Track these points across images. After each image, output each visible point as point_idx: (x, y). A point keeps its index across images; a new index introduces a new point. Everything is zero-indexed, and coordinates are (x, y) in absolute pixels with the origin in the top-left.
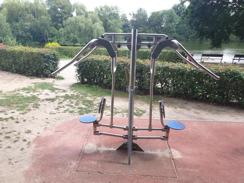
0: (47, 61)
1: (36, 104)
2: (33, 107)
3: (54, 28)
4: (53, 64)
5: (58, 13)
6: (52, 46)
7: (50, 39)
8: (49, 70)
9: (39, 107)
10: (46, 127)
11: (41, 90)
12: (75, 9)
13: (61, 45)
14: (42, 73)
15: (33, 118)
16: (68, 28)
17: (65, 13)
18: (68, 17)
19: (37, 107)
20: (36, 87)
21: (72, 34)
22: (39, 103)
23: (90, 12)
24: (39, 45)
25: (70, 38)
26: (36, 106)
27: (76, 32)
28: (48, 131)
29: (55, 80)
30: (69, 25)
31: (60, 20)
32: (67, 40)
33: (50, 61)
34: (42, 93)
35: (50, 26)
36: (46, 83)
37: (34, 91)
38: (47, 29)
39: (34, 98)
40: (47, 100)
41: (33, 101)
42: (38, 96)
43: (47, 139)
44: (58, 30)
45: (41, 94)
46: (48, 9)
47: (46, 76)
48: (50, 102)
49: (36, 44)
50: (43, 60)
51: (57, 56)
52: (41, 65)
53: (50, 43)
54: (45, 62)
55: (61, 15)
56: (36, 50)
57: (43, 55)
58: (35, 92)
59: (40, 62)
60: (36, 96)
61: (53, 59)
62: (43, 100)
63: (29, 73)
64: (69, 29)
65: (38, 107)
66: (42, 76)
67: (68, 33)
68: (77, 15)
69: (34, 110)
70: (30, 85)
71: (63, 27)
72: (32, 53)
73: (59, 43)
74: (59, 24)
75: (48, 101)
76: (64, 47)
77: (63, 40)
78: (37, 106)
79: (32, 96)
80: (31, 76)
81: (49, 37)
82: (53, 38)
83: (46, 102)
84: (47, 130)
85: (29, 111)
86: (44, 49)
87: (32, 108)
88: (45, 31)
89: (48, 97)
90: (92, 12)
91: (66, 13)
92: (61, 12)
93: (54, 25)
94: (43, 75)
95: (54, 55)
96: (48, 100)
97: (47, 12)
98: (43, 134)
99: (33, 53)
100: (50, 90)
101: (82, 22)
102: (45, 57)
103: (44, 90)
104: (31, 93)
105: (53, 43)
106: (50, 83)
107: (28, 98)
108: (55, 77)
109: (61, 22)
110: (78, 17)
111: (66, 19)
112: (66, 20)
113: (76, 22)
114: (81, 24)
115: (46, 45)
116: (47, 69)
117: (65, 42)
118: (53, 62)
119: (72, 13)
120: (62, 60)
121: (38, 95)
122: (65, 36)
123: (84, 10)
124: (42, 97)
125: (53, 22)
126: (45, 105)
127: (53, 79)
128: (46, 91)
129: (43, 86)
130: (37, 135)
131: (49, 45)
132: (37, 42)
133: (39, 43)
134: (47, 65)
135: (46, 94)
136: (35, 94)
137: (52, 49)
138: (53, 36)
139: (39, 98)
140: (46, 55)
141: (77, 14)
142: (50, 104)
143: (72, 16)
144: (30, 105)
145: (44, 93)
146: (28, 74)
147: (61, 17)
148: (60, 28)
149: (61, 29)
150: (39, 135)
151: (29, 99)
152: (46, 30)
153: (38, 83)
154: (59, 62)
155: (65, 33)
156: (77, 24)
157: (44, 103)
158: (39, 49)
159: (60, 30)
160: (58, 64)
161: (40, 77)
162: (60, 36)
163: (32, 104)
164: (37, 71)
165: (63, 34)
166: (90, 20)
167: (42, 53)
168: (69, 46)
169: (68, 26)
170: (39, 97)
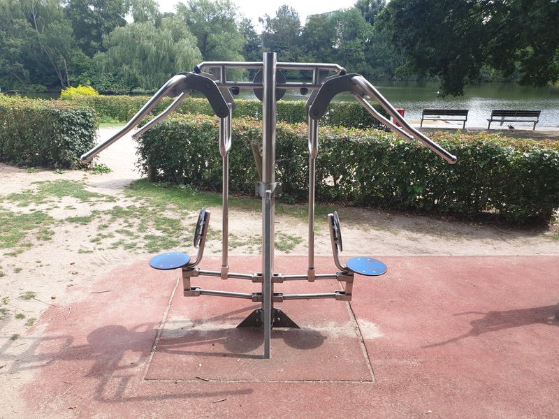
0: (68, 130)
1: (46, 232)
2: (38, 238)
3: (80, 52)
4: (82, 136)
5: (91, 15)
6: (79, 95)
7: (73, 78)
8: (72, 150)
9: (53, 237)
10: (71, 283)
11: (56, 199)
12: (131, 8)
13: (101, 93)
14: (57, 158)
15: (39, 264)
16: (116, 52)
17: (107, 17)
18: (114, 26)
19: (46, 239)
20: (43, 191)
21: (126, 67)
22: (52, 228)
23: (166, 15)
24: (45, 92)
25: (122, 75)
26: (44, 235)
27: (135, 61)
28: (77, 293)
29: (87, 174)
30: (117, 45)
31: (94, 33)
32: (113, 82)
33: (74, 130)
34: (59, 205)
35: (72, 47)
36: (66, 182)
37: (39, 200)
38: (64, 56)
39: (39, 217)
40: (71, 220)
41: (37, 223)
42: (49, 211)
43: (76, 311)
44: (92, 57)
45: (57, 207)
46: (64, 6)
47: (67, 166)
48: (78, 225)
49: (38, 90)
50: (58, 128)
51: (90, 117)
52: (53, 139)
53: (72, 88)
54: (62, 131)
55: (96, 19)
56: (38, 104)
57: (57, 114)
58: (41, 203)
59: (50, 133)
60: (44, 212)
61: (82, 125)
62: (62, 221)
63: (24, 158)
64: (117, 55)
65: (50, 239)
66: (56, 165)
67: (116, 63)
68: (135, 22)
69: (41, 245)
70: (30, 188)
71: (103, 50)
72: (29, 112)
73: (95, 88)
74: (93, 43)
75: (74, 224)
76: (108, 96)
77: (104, 79)
78: (46, 236)
79: (33, 212)
80: (30, 165)
81: (70, 73)
82: (80, 77)
83: (70, 227)
84: (75, 289)
85: (28, 248)
86: (59, 102)
87: (34, 241)
88: (59, 59)
89: (72, 214)
90: (171, 15)
91: (110, 17)
92: (96, 14)
93: (81, 46)
94: (60, 162)
95: (84, 115)
96: (73, 222)
97: (62, 14)
98: (65, 299)
99: (32, 110)
100: (77, 197)
101: (149, 38)
102: (62, 121)
103: (63, 198)
104: (32, 206)
105: (80, 88)
106: (76, 182)
107: (24, 218)
108: (89, 166)
109: (98, 38)
110: (138, 26)
111: (109, 30)
112: (110, 33)
113: (134, 37)
114: (146, 43)
115: (64, 93)
116: (69, 149)
117: (108, 86)
118: (82, 133)
119: (124, 16)
120: (104, 127)
121: (50, 209)
122: (108, 72)
123: (152, 10)
124: (57, 214)
125: (78, 38)
126: (67, 232)
127: (84, 173)
128: (68, 200)
129: (61, 190)
130: (51, 303)
131: (71, 91)
132: (40, 85)
133: (45, 88)
134: (67, 138)
135: (69, 207)
136: (42, 207)
137: (79, 102)
138: (78, 70)
139: (51, 217)
140: (64, 114)
141: (136, 20)
142: (79, 229)
143: (124, 23)
144: (31, 235)
145: (62, 206)
146: (22, 161)
147: (97, 26)
148: (95, 52)
149: (99, 55)
150: (56, 302)
151: (28, 220)
152: (62, 57)
153: (48, 181)
154: (97, 131)
155: (108, 64)
156: (137, 42)
157: (64, 228)
158: (47, 101)
159: (96, 56)
160: (94, 138)
161: (53, 169)
162: (97, 71)
163: (36, 230)
164: (44, 153)
165: (104, 67)
166: (167, 33)
167: (54, 111)
168: (118, 94)
169: (114, 48)
170: (51, 214)
